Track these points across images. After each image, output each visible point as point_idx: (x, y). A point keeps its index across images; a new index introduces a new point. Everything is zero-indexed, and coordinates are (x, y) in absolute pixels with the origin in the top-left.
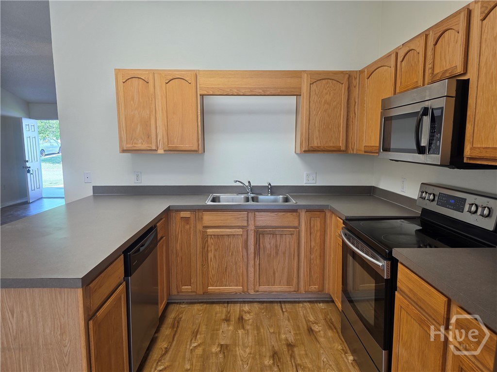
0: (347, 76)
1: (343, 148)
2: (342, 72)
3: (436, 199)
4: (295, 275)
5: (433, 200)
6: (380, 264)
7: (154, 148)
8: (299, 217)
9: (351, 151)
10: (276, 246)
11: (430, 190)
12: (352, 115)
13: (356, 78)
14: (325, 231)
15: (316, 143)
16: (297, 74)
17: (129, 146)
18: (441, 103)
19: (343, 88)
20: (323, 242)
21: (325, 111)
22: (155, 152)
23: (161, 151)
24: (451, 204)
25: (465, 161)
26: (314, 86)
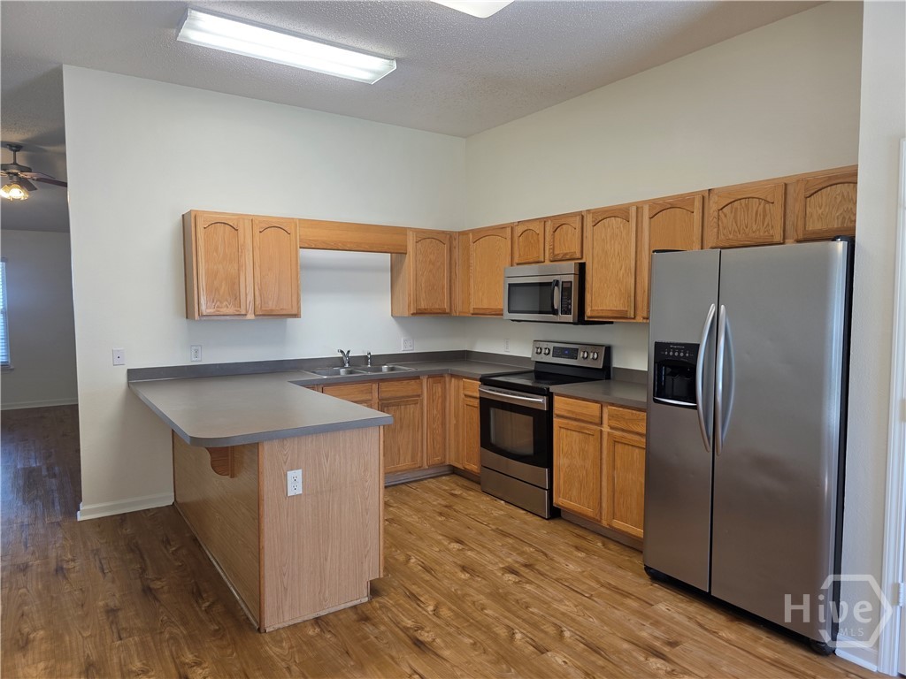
0: (448, 236)
1: (448, 311)
2: (443, 232)
3: (551, 352)
4: (420, 449)
5: (549, 353)
6: (541, 400)
7: (243, 312)
8: (421, 384)
9: (454, 314)
10: (401, 419)
11: (544, 345)
12: (454, 276)
13: (455, 239)
14: (445, 397)
15: (423, 305)
16: (402, 231)
17: (209, 311)
18: (571, 278)
19: (446, 248)
20: (444, 408)
21: (430, 271)
22: (244, 318)
23: (251, 316)
24: (566, 355)
25: (586, 319)
26: (419, 245)
